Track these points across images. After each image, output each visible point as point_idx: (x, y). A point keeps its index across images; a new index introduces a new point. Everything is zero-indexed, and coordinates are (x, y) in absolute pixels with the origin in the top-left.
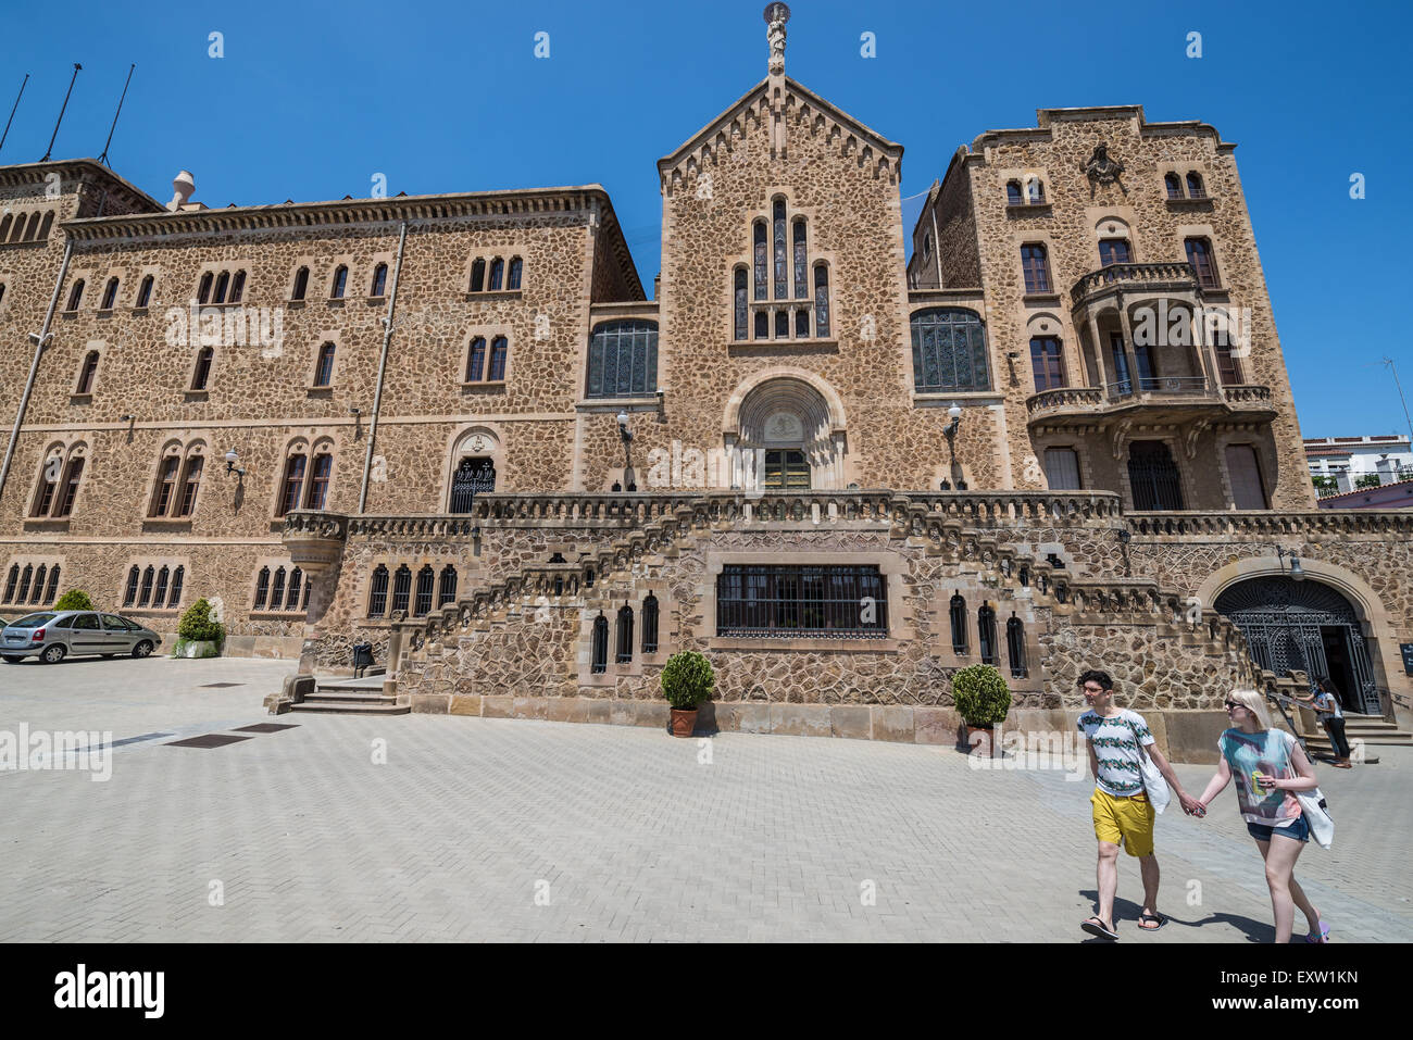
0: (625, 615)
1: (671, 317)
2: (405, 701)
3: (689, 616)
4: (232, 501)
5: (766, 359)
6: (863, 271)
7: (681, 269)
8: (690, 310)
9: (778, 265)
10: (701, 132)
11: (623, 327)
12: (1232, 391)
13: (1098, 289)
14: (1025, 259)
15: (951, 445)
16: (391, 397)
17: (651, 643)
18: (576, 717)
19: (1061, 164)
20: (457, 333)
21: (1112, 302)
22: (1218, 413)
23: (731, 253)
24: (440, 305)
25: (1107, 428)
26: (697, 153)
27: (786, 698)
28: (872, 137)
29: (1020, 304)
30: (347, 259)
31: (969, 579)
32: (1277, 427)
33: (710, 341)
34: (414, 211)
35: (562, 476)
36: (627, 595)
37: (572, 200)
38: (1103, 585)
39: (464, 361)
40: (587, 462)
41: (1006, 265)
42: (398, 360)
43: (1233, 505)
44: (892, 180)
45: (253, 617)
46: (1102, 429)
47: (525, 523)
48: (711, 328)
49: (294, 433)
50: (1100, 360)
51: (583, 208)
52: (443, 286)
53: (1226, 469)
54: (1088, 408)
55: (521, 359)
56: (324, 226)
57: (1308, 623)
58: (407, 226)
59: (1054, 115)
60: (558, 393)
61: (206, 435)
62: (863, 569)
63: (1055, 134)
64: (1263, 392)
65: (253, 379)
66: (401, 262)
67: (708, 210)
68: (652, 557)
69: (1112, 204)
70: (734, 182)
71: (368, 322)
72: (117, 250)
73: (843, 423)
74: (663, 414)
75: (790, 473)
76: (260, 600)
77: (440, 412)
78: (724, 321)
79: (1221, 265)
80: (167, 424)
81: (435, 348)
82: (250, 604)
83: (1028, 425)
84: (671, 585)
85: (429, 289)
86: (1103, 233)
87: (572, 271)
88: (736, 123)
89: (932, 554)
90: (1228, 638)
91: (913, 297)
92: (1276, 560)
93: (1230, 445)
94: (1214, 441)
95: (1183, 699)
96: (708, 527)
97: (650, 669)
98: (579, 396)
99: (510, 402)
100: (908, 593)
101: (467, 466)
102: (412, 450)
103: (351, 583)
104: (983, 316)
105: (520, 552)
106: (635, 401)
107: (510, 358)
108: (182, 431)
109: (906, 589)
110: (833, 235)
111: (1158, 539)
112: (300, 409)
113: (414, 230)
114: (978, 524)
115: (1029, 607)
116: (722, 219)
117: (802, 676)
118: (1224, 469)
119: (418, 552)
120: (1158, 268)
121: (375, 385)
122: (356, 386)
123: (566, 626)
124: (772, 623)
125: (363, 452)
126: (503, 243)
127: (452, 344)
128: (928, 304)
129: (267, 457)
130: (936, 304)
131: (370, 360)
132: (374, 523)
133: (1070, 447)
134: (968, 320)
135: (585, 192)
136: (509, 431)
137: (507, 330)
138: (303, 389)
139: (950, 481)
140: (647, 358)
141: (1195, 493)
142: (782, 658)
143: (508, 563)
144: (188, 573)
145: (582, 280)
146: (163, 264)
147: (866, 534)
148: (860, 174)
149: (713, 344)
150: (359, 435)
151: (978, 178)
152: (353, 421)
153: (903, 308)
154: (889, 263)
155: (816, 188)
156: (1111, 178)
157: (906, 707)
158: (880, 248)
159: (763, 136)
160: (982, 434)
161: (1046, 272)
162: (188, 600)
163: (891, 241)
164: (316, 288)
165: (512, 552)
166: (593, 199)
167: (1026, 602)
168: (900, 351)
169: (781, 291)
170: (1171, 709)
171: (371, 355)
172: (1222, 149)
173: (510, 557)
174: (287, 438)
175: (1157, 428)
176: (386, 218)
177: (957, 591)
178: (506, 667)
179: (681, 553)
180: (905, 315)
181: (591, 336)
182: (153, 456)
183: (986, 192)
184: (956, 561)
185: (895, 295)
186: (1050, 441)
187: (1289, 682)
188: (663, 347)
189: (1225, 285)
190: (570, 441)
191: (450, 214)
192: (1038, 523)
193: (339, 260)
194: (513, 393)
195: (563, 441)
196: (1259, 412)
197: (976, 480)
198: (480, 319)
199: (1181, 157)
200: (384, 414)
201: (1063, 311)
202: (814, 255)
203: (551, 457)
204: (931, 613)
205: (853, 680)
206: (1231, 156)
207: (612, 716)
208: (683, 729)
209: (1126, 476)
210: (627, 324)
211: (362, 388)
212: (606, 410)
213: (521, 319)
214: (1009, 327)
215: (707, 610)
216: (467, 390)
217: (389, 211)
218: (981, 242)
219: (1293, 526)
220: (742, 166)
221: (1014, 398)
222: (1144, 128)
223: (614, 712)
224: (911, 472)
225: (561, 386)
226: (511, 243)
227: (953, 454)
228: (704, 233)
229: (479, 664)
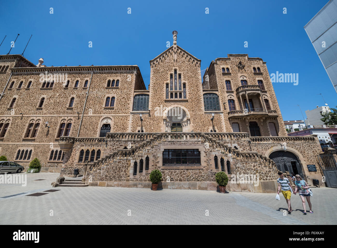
0: (141, 161)
1: (152, 94)
2: (87, 183)
3: (156, 161)
4: (46, 134)
5: (173, 103)
6: (193, 85)
7: (154, 83)
8: (156, 92)
9: (175, 83)
10: (159, 55)
11: (141, 95)
12: (269, 111)
13: (241, 90)
14: (226, 84)
15: (213, 122)
16: (87, 110)
17: (147, 168)
18: (129, 186)
19: (233, 65)
20: (103, 96)
21: (244, 93)
22: (266, 116)
23: (165, 80)
24: (100, 90)
25: (245, 119)
26: (158, 60)
27: (178, 180)
28: (195, 58)
29: (226, 93)
30: (79, 79)
31: (218, 152)
32: (278, 119)
33: (160, 99)
34: (95, 69)
35: (126, 128)
36: (142, 156)
37: (131, 68)
38: (246, 153)
39: (105, 102)
40: (132, 125)
41: (223, 85)
42: (89, 102)
43: (271, 135)
44: (199, 67)
45: (49, 162)
46: (243, 119)
47: (118, 140)
48: (161, 96)
49: (63, 118)
50: (242, 104)
51: (133, 70)
52: (101, 85)
53: (269, 127)
54: (240, 114)
55: (118, 102)
56: (74, 72)
57: (288, 161)
58: (93, 72)
59: (231, 55)
60: (126, 110)
61: (41, 118)
62: (195, 150)
63: (231, 59)
64: (275, 112)
65: (54, 105)
66: (91, 80)
67: (160, 71)
68: (148, 148)
69: (243, 73)
70: (166, 66)
71: (83, 93)
72: (23, 75)
73: (189, 117)
74: (150, 115)
75: (178, 128)
76: (51, 158)
77: (98, 114)
78: (164, 95)
79: (265, 86)
80: (31, 115)
81: (98, 99)
82: (48, 159)
83: (228, 118)
84: (152, 154)
85: (97, 86)
86: (242, 79)
87: (130, 83)
88: (166, 54)
89: (210, 146)
90: (273, 164)
91: (204, 91)
92: (281, 147)
93: (269, 123)
94: (266, 122)
95: (264, 178)
96: (161, 141)
97: (147, 174)
98: (131, 110)
99: (115, 111)
100: (205, 156)
101: (104, 126)
102: (91, 122)
103: (75, 154)
104: (218, 95)
105: (117, 146)
106: (144, 112)
107: (115, 101)
108: (35, 117)
109: (205, 154)
110: (187, 77)
111: (256, 143)
112: (65, 112)
113: (95, 73)
114: (219, 140)
115: (231, 158)
116: (163, 73)
117: (182, 175)
118: (269, 128)
119: (91, 146)
120: (253, 86)
121: (83, 107)
122: (79, 107)
123: (127, 164)
124: (175, 162)
125: (79, 123)
126: (115, 77)
127: (102, 98)
128: (207, 92)
129: (56, 123)
130: (209, 92)
131: (83, 101)
132: (81, 139)
133: (237, 123)
134: (215, 96)
135: (134, 66)
136: (114, 118)
137: (115, 96)
138: (66, 108)
139: (212, 130)
140: (146, 102)
141: (263, 133)
142: (177, 171)
143: (114, 149)
144: (33, 151)
145: (132, 85)
146: (34, 78)
147: (196, 142)
148: (192, 65)
149: (161, 100)
150: (79, 119)
151: (216, 67)
152: (78, 115)
153: (202, 93)
154: (199, 83)
155: (183, 68)
156: (243, 68)
157: (205, 182)
158: (197, 80)
159: (172, 57)
160: (219, 120)
161: (230, 86)
162: (32, 158)
163: (199, 79)
164: (71, 85)
165: (115, 146)
166: (135, 68)
167: (230, 157)
168: (201, 102)
169: (176, 89)
170: (262, 181)
171: (83, 100)
172: (264, 63)
173: (114, 148)
174: (61, 119)
175: (254, 119)
176: (88, 70)
177: (216, 155)
178: (112, 174)
179: (154, 147)
180: (202, 94)
181: (134, 97)
182: (27, 123)
183: (218, 70)
184: (215, 148)
185: (200, 90)
186: (233, 121)
187: (285, 174)
188: (150, 100)
189: (266, 90)
190: (129, 120)
191: (103, 70)
192: (232, 139)
193: (77, 79)
194: (116, 110)
195: (127, 120)
196: (274, 116)
197: (218, 130)
198: (109, 93)
199: (256, 64)
200: (85, 114)
201: (234, 94)
202: (183, 81)
203: (124, 124)
204: (210, 160)
205: (193, 176)
206: (265, 65)
207: (138, 186)
208: (155, 188)
209: (249, 129)
210: (142, 95)
211: (80, 108)
212: (137, 114)
213: (118, 93)
214: (224, 97)
215: (160, 160)
216: (105, 109)
217: (89, 69)
218: (217, 80)
219: (283, 140)
220: (168, 63)
221: (225, 112)
222: (248, 58)
223: (138, 185)
224: (204, 128)
225: (127, 108)
226: (117, 77)
227: (213, 124)
228: (159, 76)
229: (106, 173)
